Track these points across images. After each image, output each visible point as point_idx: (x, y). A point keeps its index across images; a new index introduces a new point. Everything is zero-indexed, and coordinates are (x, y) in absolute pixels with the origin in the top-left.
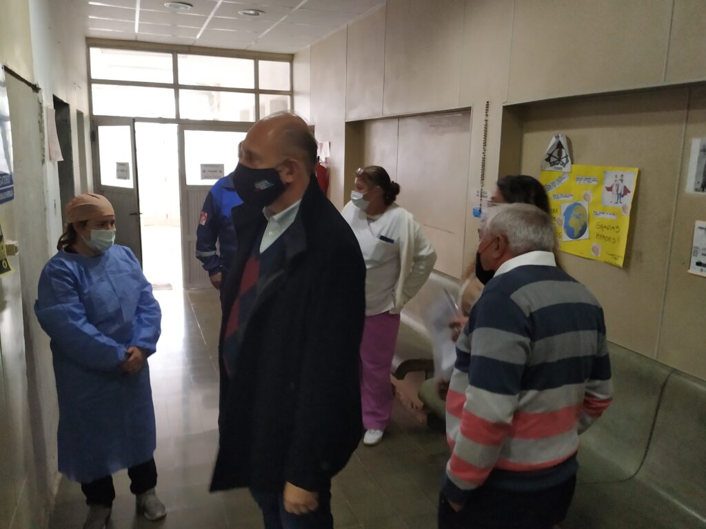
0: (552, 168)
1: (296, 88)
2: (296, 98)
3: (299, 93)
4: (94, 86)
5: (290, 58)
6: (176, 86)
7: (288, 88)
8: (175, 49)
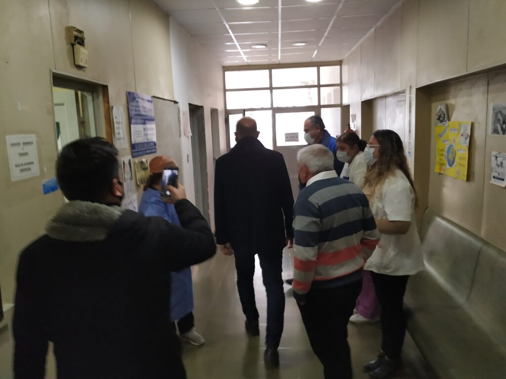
0: (441, 124)
1: (344, 81)
2: (344, 88)
3: (345, 85)
4: (227, 93)
5: (340, 63)
6: (271, 88)
7: (339, 82)
8: (270, 67)
